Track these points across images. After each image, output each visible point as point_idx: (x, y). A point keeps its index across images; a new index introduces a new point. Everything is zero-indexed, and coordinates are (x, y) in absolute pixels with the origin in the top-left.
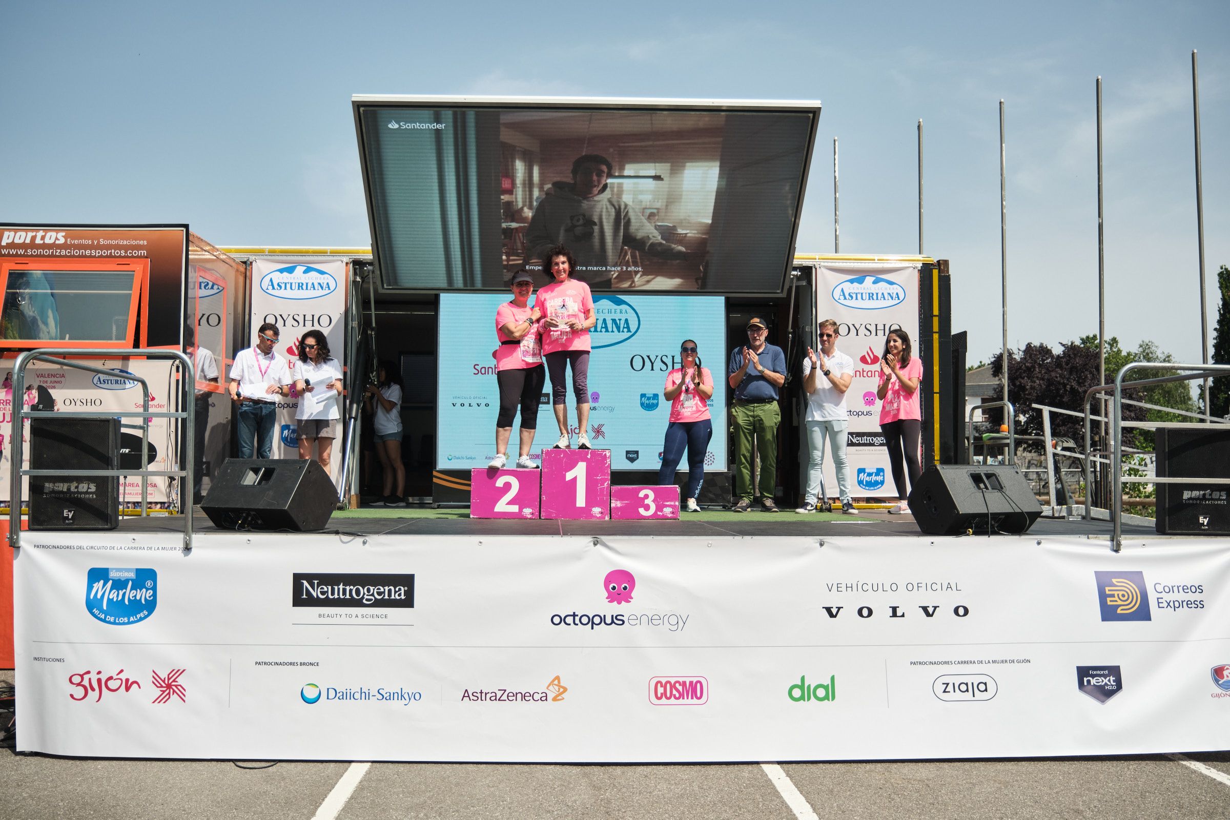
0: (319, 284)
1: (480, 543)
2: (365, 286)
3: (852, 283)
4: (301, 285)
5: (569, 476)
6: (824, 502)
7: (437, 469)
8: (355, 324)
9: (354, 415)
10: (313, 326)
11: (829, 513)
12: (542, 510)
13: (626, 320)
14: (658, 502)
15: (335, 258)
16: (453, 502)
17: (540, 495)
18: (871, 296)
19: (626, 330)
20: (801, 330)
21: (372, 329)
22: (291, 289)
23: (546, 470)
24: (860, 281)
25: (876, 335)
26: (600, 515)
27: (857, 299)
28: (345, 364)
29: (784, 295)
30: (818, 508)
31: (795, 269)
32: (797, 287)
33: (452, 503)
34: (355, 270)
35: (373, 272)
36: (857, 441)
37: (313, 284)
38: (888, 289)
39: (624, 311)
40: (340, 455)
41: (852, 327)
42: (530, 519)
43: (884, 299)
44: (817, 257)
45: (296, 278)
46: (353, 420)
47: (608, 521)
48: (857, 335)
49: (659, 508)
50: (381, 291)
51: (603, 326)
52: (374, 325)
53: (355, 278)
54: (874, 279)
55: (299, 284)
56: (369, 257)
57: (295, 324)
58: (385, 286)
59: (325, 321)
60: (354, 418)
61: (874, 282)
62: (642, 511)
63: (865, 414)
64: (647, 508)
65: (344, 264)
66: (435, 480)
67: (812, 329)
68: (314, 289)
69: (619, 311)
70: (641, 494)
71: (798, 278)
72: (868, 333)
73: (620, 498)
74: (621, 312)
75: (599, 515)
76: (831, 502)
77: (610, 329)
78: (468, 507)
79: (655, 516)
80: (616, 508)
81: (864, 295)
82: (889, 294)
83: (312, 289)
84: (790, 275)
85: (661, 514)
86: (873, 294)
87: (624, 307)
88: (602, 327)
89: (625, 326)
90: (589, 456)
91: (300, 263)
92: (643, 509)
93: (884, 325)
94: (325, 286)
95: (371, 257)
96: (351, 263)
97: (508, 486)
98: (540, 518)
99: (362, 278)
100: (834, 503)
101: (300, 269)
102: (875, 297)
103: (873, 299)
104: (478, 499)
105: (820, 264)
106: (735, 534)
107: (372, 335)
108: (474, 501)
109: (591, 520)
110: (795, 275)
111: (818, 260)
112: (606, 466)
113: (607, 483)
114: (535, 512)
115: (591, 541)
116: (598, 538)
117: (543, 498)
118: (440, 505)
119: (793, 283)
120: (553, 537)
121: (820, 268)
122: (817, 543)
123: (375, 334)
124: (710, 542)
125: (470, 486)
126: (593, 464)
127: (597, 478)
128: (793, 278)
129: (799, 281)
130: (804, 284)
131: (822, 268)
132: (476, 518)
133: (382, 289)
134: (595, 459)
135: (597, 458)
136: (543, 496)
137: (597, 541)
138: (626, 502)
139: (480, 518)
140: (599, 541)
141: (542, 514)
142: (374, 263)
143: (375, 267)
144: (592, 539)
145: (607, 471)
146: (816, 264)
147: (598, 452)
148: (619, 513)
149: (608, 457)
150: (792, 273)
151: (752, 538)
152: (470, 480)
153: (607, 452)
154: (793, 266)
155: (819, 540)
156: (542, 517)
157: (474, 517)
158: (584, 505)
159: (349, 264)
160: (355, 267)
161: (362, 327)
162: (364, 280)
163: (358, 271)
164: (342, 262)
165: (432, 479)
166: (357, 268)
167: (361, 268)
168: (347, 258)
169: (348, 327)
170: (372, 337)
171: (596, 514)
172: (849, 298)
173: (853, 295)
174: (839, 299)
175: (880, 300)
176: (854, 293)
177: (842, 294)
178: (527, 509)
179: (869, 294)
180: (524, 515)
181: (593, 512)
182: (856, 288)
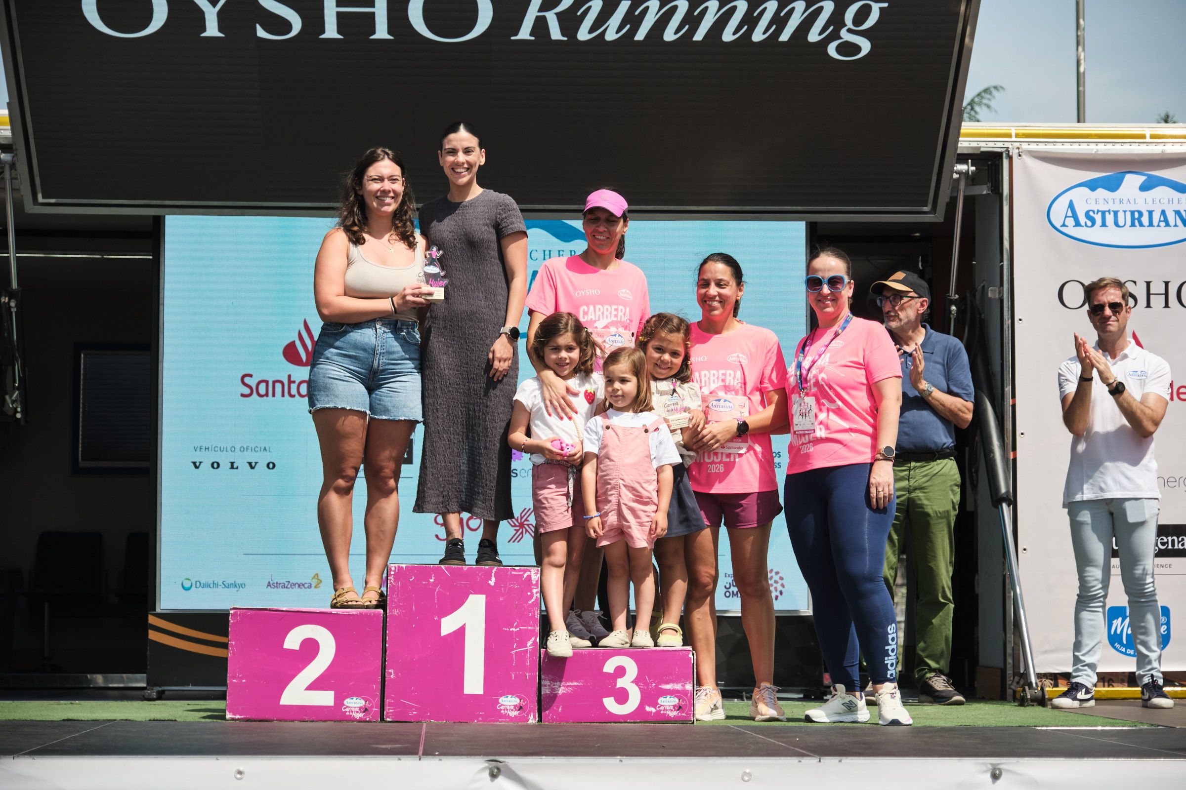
1: (240, 773)
3: (1093, 189)
5: (448, 625)
6: (1030, 685)
7: (158, 610)
11: (1040, 708)
12: (387, 701)
14: (646, 684)
16: (192, 685)
17: (384, 668)
18: (1136, 219)
20: (978, 294)
21: (12, 295)
23: (396, 612)
24: (1113, 185)
25: (1148, 305)
26: (516, 713)
27: (1104, 224)
29: (938, 217)
30: (1018, 696)
31: (962, 158)
32: (966, 198)
33: (190, 688)
35: (13, 166)
38: (1176, 201)
42: (360, 721)
43: (1167, 225)
44: (1013, 132)
47: (533, 726)
49: (649, 697)
50: (30, 208)
52: (15, 285)
54: (1140, 179)
56: (4, 132)
58: (40, 199)
61: (1144, 188)
62: (610, 704)
64: (622, 697)
66: (153, 635)
67: (1001, 292)
70: (609, 667)
71: (972, 179)
73: (563, 676)
75: (513, 714)
76: (1048, 682)
78: (222, 696)
79: (639, 715)
80: (553, 697)
81: (1121, 216)
82: (1178, 213)
84: (952, 172)
85: (653, 710)
86: (1141, 214)
90: (492, 582)
92: (612, 699)
93: (1167, 284)
95: (11, 134)
97: (310, 648)
98: (382, 719)
100: (1056, 685)
102: (1145, 220)
103: (1141, 225)
104: (242, 678)
105: (1020, 147)
106: (805, 752)
107: (10, 307)
108: (235, 681)
109: (496, 723)
110: (963, 173)
111: (1016, 137)
112: (530, 602)
113: (533, 638)
114: (372, 707)
115: (484, 769)
116: (500, 762)
117: (390, 674)
118: (163, 692)
119: (958, 190)
120: (400, 759)
121: (1020, 155)
122: (986, 772)
123: (16, 306)
124: (748, 771)
125: (225, 646)
126: (501, 599)
127: (511, 630)
128: (958, 180)
129: (973, 185)
130: (985, 193)
131: (1024, 156)
132: (238, 719)
133: (34, 205)
134: (505, 587)
135: (510, 584)
136: (390, 671)
137: (498, 769)
138: (576, 684)
139: (248, 720)
140: (502, 769)
141: (388, 710)
142: (14, 148)
143: (16, 155)
144: (486, 765)
145: (533, 615)
146: (1010, 146)
147: (513, 573)
148: (560, 709)
149: (534, 582)
150: (955, 168)
151: (840, 761)
152: (226, 634)
153: (532, 573)
154: (959, 151)
155: (990, 767)
156: (387, 717)
157: (234, 717)
158: (480, 691)
165: (147, 634)
170: (12, 313)
171: (507, 710)
172: (1086, 223)
173: (1095, 216)
174: (1064, 225)
175: (1158, 226)
176: (1098, 211)
177: (1071, 215)
178: (355, 698)
179: (1132, 213)
180: (347, 714)
181: (502, 705)
182: (1101, 201)
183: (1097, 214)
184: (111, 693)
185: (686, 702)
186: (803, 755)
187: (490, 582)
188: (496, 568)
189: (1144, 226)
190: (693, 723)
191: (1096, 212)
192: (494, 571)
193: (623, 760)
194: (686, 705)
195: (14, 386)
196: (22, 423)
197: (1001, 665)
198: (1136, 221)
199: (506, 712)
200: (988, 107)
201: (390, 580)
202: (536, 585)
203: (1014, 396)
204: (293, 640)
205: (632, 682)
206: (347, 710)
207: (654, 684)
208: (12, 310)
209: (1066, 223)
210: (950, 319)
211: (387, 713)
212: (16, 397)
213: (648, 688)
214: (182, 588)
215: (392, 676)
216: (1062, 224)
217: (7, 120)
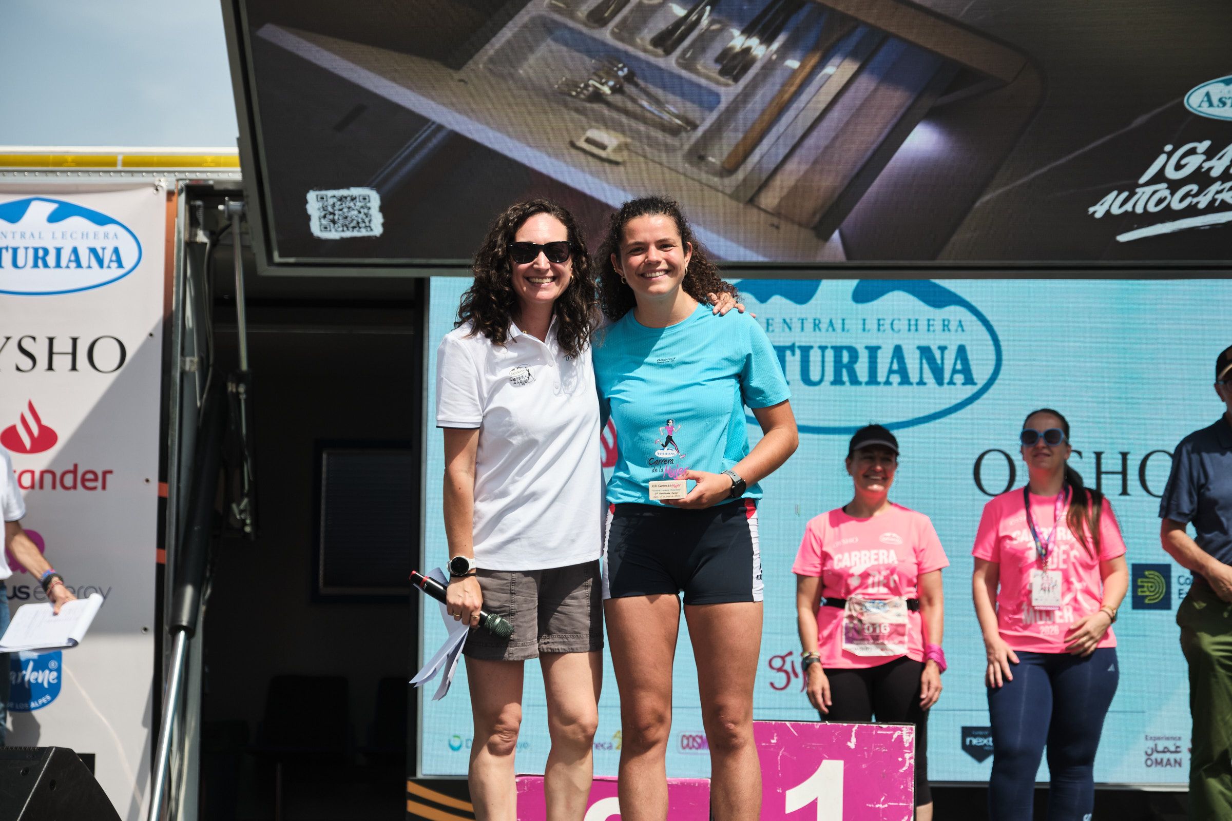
0: (93, 251)
2: (219, 255)
4: (41, 253)
5: (795, 800)
7: (420, 776)
8: (191, 363)
9: (185, 620)
10: (74, 368)
13: (962, 351)
15: (137, 179)
19: (959, 378)
21: (240, 378)
22: (15, 264)
28: (163, 476)
34: (192, 212)
35: (243, 217)
37: (75, 251)
39: (953, 326)
40: (144, 734)
45: (28, 235)
46: (182, 635)
50: (264, 270)
51: (895, 367)
52: (244, 366)
53: (193, 235)
55: (36, 250)
56: (233, 174)
57: (26, 363)
58: (277, 258)
59: (107, 355)
60: (184, 628)
65: (163, 195)
66: (413, 807)
68: (79, 265)
69: (938, 326)
74: (946, 326)
77: (914, 377)
83: (73, 265)
87: (954, 312)
88: (891, 371)
89: (959, 367)
90: (852, 744)
91: (40, 193)
94: (108, 256)
95: (238, 177)
96: (181, 191)
99: (213, 233)
101: (39, 211)
107: (238, 393)
112: (902, 771)
113: (906, 818)
123: (246, 392)
126: (864, 766)
127: (877, 806)
133: (269, 265)
134: (869, 751)
135: (875, 747)
142: (245, 193)
143: (247, 203)
145: (906, 788)
147: (879, 732)
149: (907, 745)
153: (904, 732)
159: (176, 195)
160: (192, 203)
161: (211, 369)
162: (218, 240)
163: (200, 215)
164: (157, 190)
165: (405, 805)
166: (199, 206)
167: (210, 207)
168: (170, 179)
169: (173, 373)
170: (239, 401)
187: (849, 744)
188: (857, 726)
192: (854, 730)
195: (242, 491)
196: (252, 538)
202: (910, 748)
208: (241, 398)
212: (246, 506)
214: (449, 749)
217: (237, 159)
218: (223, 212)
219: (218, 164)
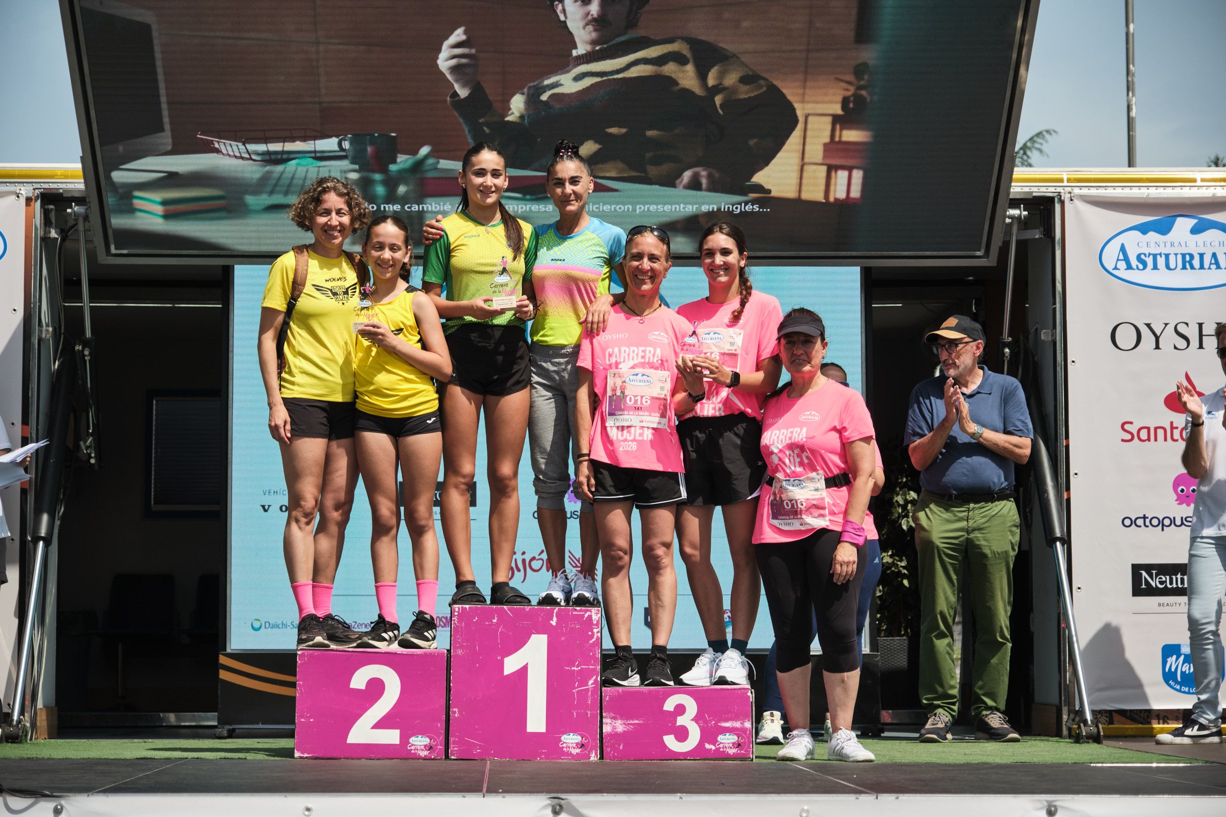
1: (308, 809)
2: (68, 244)
3: (1144, 232)
5: (511, 665)
6: (1085, 722)
7: (229, 651)
8: (48, 331)
9: (43, 533)
12: (451, 739)
14: (706, 722)
15: (3, 188)
16: (262, 724)
17: (448, 707)
18: (1187, 262)
20: (1031, 337)
21: (86, 344)
23: (460, 652)
24: (1164, 228)
26: (578, 751)
27: (1155, 267)
28: (25, 421)
29: (991, 261)
30: (1073, 733)
31: (1015, 203)
32: (1019, 242)
33: (260, 726)
34: (46, 213)
35: (86, 218)
36: (1161, 583)
41: (1145, 332)
42: (425, 758)
43: (1218, 267)
44: (1065, 177)
46: (41, 543)
47: (595, 763)
48: (1157, 347)
49: (708, 735)
50: (103, 259)
52: (88, 334)
53: (47, 232)
54: (1192, 222)
56: (78, 185)
58: (113, 250)
60: (42, 538)
61: (1195, 231)
62: (670, 741)
63: (1178, 522)
64: (682, 734)
65: (23, 201)
66: (224, 675)
67: (1054, 335)
70: (669, 705)
71: (1024, 224)
72: (1182, 343)
73: (622, 713)
75: (575, 751)
76: (1103, 719)
78: (291, 735)
79: (698, 752)
80: (615, 735)
81: (1172, 259)
84: (1005, 216)
85: (713, 748)
86: (1192, 257)
90: (554, 622)
92: (672, 736)
95: (82, 186)
96: (37, 198)
97: (376, 688)
98: (447, 757)
99: (63, 232)
100: (1111, 722)
102: (1196, 262)
103: (1192, 267)
104: (310, 717)
105: (1072, 191)
106: (862, 789)
107: (84, 356)
108: (302, 720)
109: (558, 761)
110: (1016, 217)
111: (1068, 182)
112: (591, 642)
113: (595, 677)
114: (437, 745)
115: (546, 807)
116: (562, 799)
117: (455, 712)
118: (234, 730)
119: (1011, 235)
120: (464, 797)
121: (1072, 200)
122: (1042, 808)
123: (90, 354)
124: (806, 808)
125: (293, 685)
126: (563, 639)
127: (573, 669)
128: (1011, 224)
129: (1026, 229)
130: (1037, 237)
131: (1076, 201)
132: (306, 757)
133: (107, 256)
134: (566, 627)
135: (571, 624)
136: (454, 710)
137: (561, 806)
138: (636, 722)
139: (316, 758)
140: (564, 806)
141: (453, 748)
142: (87, 200)
143: (90, 207)
144: (549, 802)
145: (594, 655)
146: (1062, 191)
147: (574, 613)
148: (621, 747)
149: (595, 622)
150: (1008, 213)
151: (897, 798)
152: (294, 674)
153: (593, 613)
154: (1011, 196)
155: (1046, 804)
156: (452, 755)
157: (302, 755)
158: (543, 729)
159: (33, 201)
160: (46, 207)
161: (62, 336)
162: (67, 236)
163: (53, 216)
164: (18, 197)
165: (218, 674)
166: (52, 209)
167: (61, 210)
168: (28, 188)
169: (32, 340)
170: (86, 360)
171: (569, 748)
172: (1137, 266)
173: (1147, 259)
174: (1116, 268)
175: (1209, 268)
176: (1150, 254)
177: (1123, 258)
178: (420, 736)
179: (1184, 255)
180: (413, 751)
181: (564, 743)
182: (1153, 244)
183: (1149, 257)
184: (183, 731)
185: (745, 740)
186: (860, 792)
187: (551, 622)
188: (557, 608)
189: (1196, 269)
190: (752, 760)
191: (1147, 255)
192: (555, 611)
193: (683, 797)
194: (745, 743)
195: (88, 432)
196: (96, 468)
197: (1057, 702)
198: (1187, 264)
199: (568, 749)
200: (1041, 151)
201: (454, 620)
202: (597, 624)
203: (1067, 437)
204: (359, 680)
205: (692, 720)
206: (412, 748)
207: (713, 722)
208: (86, 358)
209: (1118, 267)
210: (1004, 361)
211: (451, 751)
212: (91, 442)
213: (708, 726)
214: (251, 630)
215: (456, 715)
216: (1114, 267)
217: (81, 173)
218: (70, 214)
219: (66, 177)
